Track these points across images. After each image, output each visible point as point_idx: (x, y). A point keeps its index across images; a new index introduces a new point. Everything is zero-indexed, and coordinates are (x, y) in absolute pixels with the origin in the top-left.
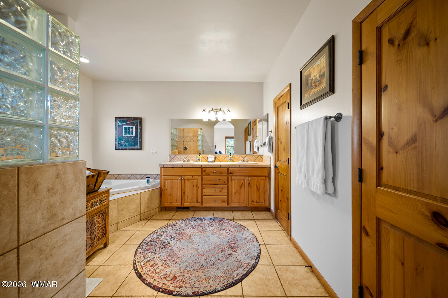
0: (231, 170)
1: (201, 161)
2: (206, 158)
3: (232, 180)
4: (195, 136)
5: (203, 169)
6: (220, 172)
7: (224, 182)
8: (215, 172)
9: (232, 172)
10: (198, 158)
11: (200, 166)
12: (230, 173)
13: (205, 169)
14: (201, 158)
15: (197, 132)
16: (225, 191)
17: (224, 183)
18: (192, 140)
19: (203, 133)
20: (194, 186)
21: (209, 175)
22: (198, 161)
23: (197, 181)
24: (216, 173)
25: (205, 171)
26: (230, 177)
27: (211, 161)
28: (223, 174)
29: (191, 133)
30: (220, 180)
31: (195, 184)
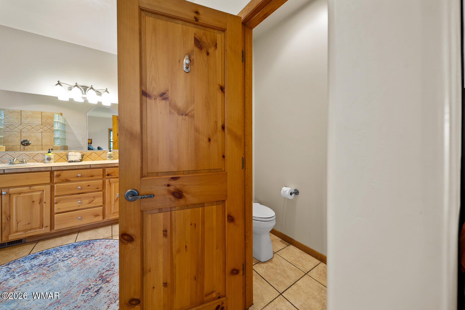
0: (108, 171)
1: (52, 161)
2: (65, 157)
3: (110, 184)
4: (48, 124)
5: (55, 173)
6: (89, 176)
7: (98, 188)
8: (79, 175)
9: (112, 173)
10: (46, 157)
11: (50, 169)
12: (108, 175)
13: (59, 172)
14: (52, 157)
15: (52, 118)
16: (99, 201)
17: (97, 190)
18: (41, 130)
19: (65, 121)
20: (33, 202)
21: (67, 181)
22: (46, 161)
23: (42, 194)
24: (81, 176)
25: (58, 176)
26: (107, 181)
27: (73, 160)
28: (94, 178)
29: (40, 119)
30: (89, 186)
31: (37, 199)
